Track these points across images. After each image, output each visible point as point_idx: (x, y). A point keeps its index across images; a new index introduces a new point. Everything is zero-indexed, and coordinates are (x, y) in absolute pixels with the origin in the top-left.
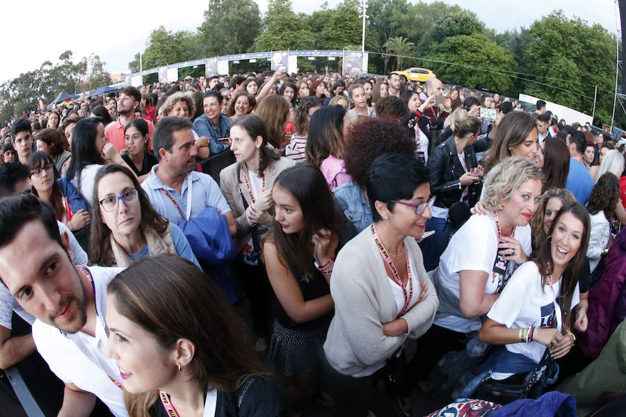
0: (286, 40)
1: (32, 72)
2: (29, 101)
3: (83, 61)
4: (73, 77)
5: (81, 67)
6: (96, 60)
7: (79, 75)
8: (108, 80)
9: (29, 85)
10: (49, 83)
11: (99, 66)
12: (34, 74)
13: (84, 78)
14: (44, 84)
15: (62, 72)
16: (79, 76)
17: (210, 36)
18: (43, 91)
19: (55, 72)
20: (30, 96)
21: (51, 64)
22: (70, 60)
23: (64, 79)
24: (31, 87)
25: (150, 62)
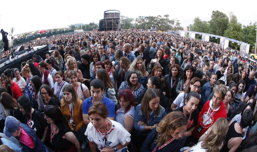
0: (235, 35)
3: (173, 20)
4: (169, 24)
5: (172, 22)
6: (177, 21)
7: (171, 24)
11: (178, 24)
12: (154, 18)
13: (173, 26)
14: (158, 22)
15: (165, 21)
17: (212, 26)
18: (157, 24)
19: (162, 20)
21: (161, 17)
22: (168, 18)
23: (166, 23)
24: (153, 21)
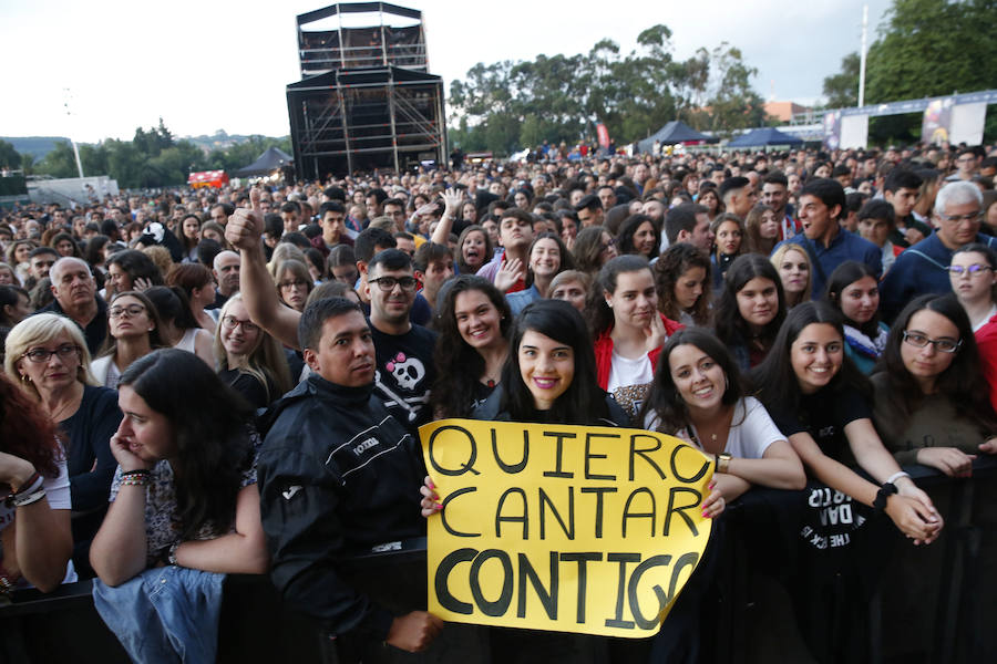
1: (568, 56)
2: (560, 120)
3: (699, 58)
4: (673, 91)
5: (693, 71)
6: (731, 60)
7: (687, 88)
8: (756, 114)
9: (560, 85)
10: (611, 93)
11: (739, 75)
12: (574, 62)
13: (700, 100)
14: (597, 92)
15: (644, 74)
16: (686, 91)
18: (595, 106)
19: (628, 71)
20: (564, 108)
21: (615, 49)
22: (664, 49)
23: (650, 91)
24: (565, 90)
25: (888, 83)
